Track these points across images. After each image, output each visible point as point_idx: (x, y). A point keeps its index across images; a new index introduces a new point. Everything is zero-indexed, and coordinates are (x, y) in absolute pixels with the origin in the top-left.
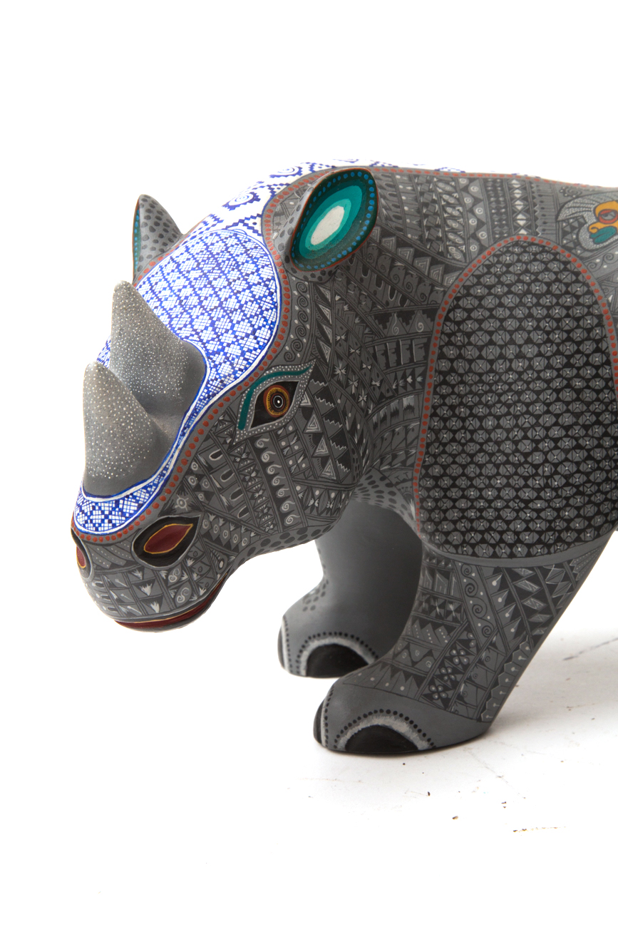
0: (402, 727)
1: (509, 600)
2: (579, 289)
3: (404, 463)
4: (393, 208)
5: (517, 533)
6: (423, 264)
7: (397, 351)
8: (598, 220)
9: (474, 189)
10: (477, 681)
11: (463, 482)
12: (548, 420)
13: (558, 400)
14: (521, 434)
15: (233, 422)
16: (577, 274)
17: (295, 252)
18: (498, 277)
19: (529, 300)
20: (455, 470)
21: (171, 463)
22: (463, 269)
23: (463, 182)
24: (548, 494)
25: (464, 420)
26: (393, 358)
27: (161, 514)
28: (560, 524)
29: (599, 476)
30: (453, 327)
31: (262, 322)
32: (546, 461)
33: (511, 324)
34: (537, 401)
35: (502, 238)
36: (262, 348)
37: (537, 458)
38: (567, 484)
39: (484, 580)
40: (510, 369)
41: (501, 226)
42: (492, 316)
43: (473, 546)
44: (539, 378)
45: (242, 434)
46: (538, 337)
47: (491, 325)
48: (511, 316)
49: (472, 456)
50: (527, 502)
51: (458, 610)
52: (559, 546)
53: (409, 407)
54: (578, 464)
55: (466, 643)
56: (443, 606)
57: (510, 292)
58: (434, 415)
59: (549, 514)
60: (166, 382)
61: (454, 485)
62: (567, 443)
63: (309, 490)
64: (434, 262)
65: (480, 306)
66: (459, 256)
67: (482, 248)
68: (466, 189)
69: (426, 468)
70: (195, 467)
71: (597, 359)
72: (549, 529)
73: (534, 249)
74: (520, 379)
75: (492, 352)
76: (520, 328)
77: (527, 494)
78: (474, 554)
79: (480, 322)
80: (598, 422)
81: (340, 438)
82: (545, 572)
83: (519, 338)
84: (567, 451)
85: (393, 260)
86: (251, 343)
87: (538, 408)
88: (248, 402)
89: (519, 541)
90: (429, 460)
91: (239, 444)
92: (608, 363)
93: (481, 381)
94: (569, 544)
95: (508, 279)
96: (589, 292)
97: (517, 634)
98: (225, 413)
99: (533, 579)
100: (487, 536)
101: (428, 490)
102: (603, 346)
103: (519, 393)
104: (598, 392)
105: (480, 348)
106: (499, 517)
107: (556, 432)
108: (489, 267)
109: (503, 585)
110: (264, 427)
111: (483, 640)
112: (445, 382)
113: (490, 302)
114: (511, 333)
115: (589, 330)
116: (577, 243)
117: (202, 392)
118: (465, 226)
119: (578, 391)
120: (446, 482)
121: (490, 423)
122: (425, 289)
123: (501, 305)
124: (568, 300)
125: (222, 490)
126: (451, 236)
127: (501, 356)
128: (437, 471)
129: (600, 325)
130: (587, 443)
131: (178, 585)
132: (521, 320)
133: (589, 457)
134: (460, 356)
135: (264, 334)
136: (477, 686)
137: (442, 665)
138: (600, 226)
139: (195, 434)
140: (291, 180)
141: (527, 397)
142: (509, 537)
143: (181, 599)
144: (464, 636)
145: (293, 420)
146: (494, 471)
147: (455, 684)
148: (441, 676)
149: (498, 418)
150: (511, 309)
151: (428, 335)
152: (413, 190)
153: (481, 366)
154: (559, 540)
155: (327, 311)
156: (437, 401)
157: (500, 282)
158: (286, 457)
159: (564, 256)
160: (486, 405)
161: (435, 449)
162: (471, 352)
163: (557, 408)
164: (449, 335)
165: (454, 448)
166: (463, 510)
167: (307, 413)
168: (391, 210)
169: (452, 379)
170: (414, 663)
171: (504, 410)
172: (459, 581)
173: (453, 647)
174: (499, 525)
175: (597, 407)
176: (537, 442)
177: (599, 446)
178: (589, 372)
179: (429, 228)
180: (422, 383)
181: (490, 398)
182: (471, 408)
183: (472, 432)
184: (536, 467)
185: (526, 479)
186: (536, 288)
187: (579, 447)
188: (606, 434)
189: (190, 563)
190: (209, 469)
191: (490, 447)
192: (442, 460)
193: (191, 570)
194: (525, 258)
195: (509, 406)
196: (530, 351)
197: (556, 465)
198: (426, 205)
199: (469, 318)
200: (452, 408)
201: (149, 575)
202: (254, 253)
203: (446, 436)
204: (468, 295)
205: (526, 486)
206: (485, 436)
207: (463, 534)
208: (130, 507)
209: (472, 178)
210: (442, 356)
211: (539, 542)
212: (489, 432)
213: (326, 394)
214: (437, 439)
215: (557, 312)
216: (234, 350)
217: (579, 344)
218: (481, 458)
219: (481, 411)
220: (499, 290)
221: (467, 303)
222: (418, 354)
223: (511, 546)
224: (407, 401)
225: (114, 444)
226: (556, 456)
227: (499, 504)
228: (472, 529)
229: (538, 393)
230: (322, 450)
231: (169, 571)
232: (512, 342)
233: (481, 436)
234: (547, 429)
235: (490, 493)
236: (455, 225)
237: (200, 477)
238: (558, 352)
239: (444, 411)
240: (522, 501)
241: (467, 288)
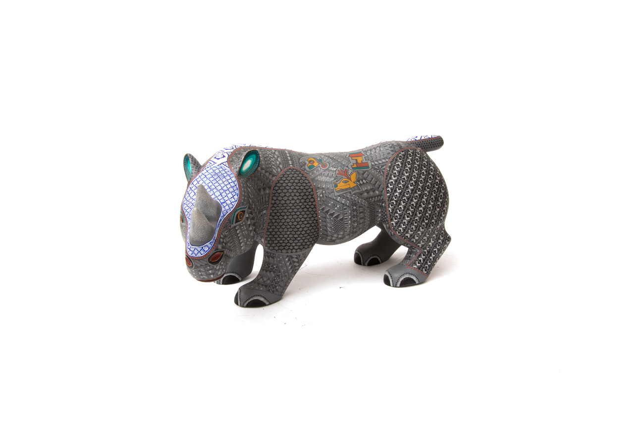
0: (262, 299)
1: (290, 264)
2: (307, 181)
3: (262, 228)
5: (293, 246)
6: (267, 174)
7: (263, 199)
8: (309, 163)
9: (277, 153)
10: (281, 285)
11: (278, 233)
12: (301, 216)
13: (303, 211)
14: (294, 220)
15: (230, 223)
16: (306, 177)
17: (240, 174)
18: (286, 178)
19: (294, 184)
20: (276, 230)
21: (216, 235)
22: (277, 176)
23: (273, 151)
24: (301, 236)
25: (278, 216)
26: (262, 201)
27: (215, 250)
28: (304, 244)
29: (313, 231)
30: (275, 192)
31: (235, 194)
32: (301, 227)
33: (290, 191)
34: (298, 211)
35: (286, 167)
36: (236, 201)
37: (298, 226)
38: (306, 233)
39: (284, 259)
40: (290, 203)
41: (285, 164)
42: (285, 189)
43: (281, 250)
44: (298, 205)
45: (233, 226)
46: (297, 194)
47: (285, 191)
48: (290, 189)
49: (281, 226)
50: (296, 238)
51: (277, 267)
52: (304, 249)
53: (265, 214)
54: (308, 228)
55: (279, 276)
56: (272, 266)
57: (289, 182)
58: (271, 215)
59: (301, 241)
60: (212, 212)
61: (276, 234)
62: (305, 222)
63: (247, 240)
64: (270, 174)
65: (282, 186)
66: (275, 172)
67: (281, 170)
68: (274, 153)
69: (268, 229)
70: (222, 236)
71: (312, 200)
72: (301, 245)
73: (294, 170)
74: (293, 205)
75: (285, 198)
76: (293, 192)
77: (296, 236)
78: (282, 252)
79: (282, 190)
80: (313, 217)
81: (254, 225)
82: (299, 256)
83: (293, 194)
84: (306, 225)
85: (261, 174)
86: (233, 200)
87: (298, 213)
88: (234, 217)
89: (294, 248)
90: (269, 227)
91: (232, 229)
92: (315, 201)
93: (283, 206)
95: (289, 178)
96: (309, 182)
97: (292, 272)
98: (228, 220)
99: (297, 258)
100: (285, 247)
101: (268, 235)
102: (313, 196)
103: (293, 209)
104: (312, 209)
105: (282, 197)
106: (289, 242)
107: (303, 220)
108: (283, 175)
109: (289, 260)
110: (238, 223)
111: (283, 274)
112: (273, 206)
113: (284, 185)
114: (290, 193)
115: (310, 193)
116: (305, 169)
117: (222, 215)
118: (276, 163)
119: (308, 209)
120: (274, 233)
121: (286, 217)
122: (268, 181)
123: (287, 186)
124: (304, 184)
125: (228, 242)
126: (273, 166)
127: (288, 199)
128: (271, 230)
129: (312, 191)
130: (310, 222)
131: (219, 269)
132: (293, 190)
133: (311, 226)
134: (277, 199)
135: (236, 197)
136: (282, 287)
137: (272, 282)
138: (310, 164)
139: (221, 227)
140: (232, 151)
141: (295, 210)
142: (291, 248)
143: (219, 273)
144: (278, 274)
145: (244, 221)
146: (287, 230)
147: (276, 287)
148: (272, 285)
149: (288, 216)
150: (290, 187)
151: (269, 194)
153: (283, 202)
154: (304, 248)
155: (249, 190)
156: (271, 211)
157: (287, 179)
158: (243, 231)
159: (302, 172)
160: (284, 212)
161: (270, 224)
162: (280, 198)
163: (303, 213)
164: (274, 194)
165: (276, 224)
166: (278, 241)
167: (247, 218)
169: (275, 205)
170: (264, 282)
171: (289, 214)
172: (277, 260)
173: (275, 277)
174: (289, 244)
175: (312, 213)
176: (298, 222)
177: (313, 223)
178: (310, 203)
179: (267, 164)
180: (268, 207)
181: (285, 211)
182: (280, 213)
183: (281, 220)
184: (298, 229)
185: (295, 232)
186: (296, 181)
187: (308, 223)
188: (314, 220)
189: (222, 263)
190: (225, 236)
191: (286, 224)
192: (273, 227)
193: (222, 265)
194: (293, 173)
195: (290, 213)
196: (295, 198)
197: (303, 228)
198: (266, 158)
199: (279, 189)
200: (275, 213)
201: (211, 267)
202: (228, 173)
203: (274, 221)
204: (279, 183)
205: (296, 234)
206: (284, 221)
207: (279, 247)
208: (206, 249)
209: (276, 150)
210: (272, 199)
211: (299, 248)
212: (285, 220)
213: (251, 213)
214: (271, 222)
215: (302, 187)
216: (228, 202)
217: (307, 196)
218: (283, 227)
219: (283, 214)
220: (287, 181)
221: (278, 185)
222: (267, 199)
223: (292, 250)
224: (264, 212)
225: (202, 231)
226: (303, 226)
227: (289, 239)
228: (281, 246)
229: (298, 209)
230: (251, 229)
231: (217, 266)
232: (291, 196)
233: (283, 221)
234: (301, 219)
235: (286, 236)
236: (273, 163)
237: (223, 239)
238: (303, 198)
239: (273, 214)
240: (295, 238)
241: (278, 181)
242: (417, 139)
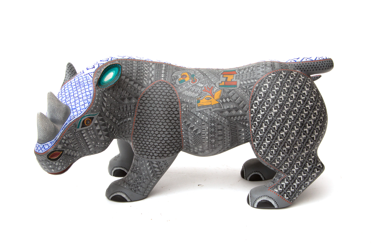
0: (124, 196)
1: (151, 169)
2: (174, 95)
3: (129, 133)
4: (130, 71)
5: (153, 153)
6: (136, 85)
7: (127, 107)
8: (182, 77)
9: (153, 66)
10: (143, 186)
11: (142, 139)
12: (163, 127)
13: (165, 122)
14: (156, 129)
15: (76, 127)
16: (174, 91)
17: (99, 83)
18: (155, 90)
19: (161, 96)
20: (140, 136)
21: (58, 137)
22: (146, 87)
23: (151, 64)
24: (161, 145)
25: (143, 124)
26: (125, 109)
27: (54, 149)
28: (163, 152)
29: (174, 141)
30: (142, 102)
31: (87, 102)
32: (161, 137)
33: (156, 102)
34: (160, 122)
35: (157, 80)
36: (85, 109)
37: (159, 136)
38: (166, 143)
39: (145, 163)
40: (155, 113)
41: (157, 77)
42: (152, 100)
43: (143, 155)
44: (161, 116)
45: (78, 130)
46: (162, 106)
47: (151, 102)
48: (156, 100)
49: (144, 133)
50: (156, 146)
51: (139, 170)
52: (163, 157)
53: (130, 121)
54: (169, 138)
55: (140, 177)
56: (136, 168)
57: (157, 94)
58: (136, 122)
59: (161, 149)
60: (59, 116)
61: (140, 140)
62: (167, 133)
63: (96, 143)
64: (139, 85)
65: (149, 97)
66: (146, 84)
67: (152, 82)
68: (151, 66)
69: (134, 135)
70: (64, 138)
71: (176, 113)
72: (161, 153)
73: (164, 84)
74: (157, 116)
75: (151, 109)
76: (158, 103)
77: (156, 144)
78: (143, 157)
79: (149, 101)
80: (175, 128)
81: (106, 130)
82: (160, 163)
83: (158, 106)
84: (166, 135)
85: (128, 85)
86: (83, 107)
87: (160, 124)
88: (80, 122)
89: (153, 155)
90: (135, 133)
91: (77, 132)
92: (179, 114)
93: (148, 115)
94: (165, 157)
95: (157, 91)
96: (176, 96)
97: (153, 176)
98: (74, 125)
99: (157, 164)
100: (146, 153)
101: (134, 140)
102: (178, 109)
103: (156, 119)
104: (175, 121)
105: (148, 107)
106: (149, 149)
107: (164, 130)
108: (153, 87)
109: (150, 165)
110: (84, 128)
111: (144, 177)
112: (139, 115)
113: (152, 96)
114: (156, 104)
115: (175, 105)
116: (175, 83)
117: (69, 119)
118: (149, 76)
119: (171, 120)
120: (138, 139)
121: (149, 126)
122: (136, 92)
123: (154, 97)
124: (171, 97)
125: (71, 143)
126: (145, 78)
127: (153, 110)
128: (136, 136)
129: (178, 104)
130: (172, 133)
131: (58, 166)
132: (158, 101)
133: (172, 136)
134: (143, 109)
135: (87, 105)
136: (143, 188)
137: (135, 182)
138: (182, 79)
139: (66, 130)
140: (105, 62)
141: (158, 120)
142: (151, 154)
143: (59, 169)
144: (140, 176)
145: (92, 126)
146: (149, 138)
147: (138, 187)
148: (134, 185)
149: (151, 125)
150: (157, 98)
151: (136, 103)
152: (137, 66)
153: (148, 112)
154: (163, 156)
155: (105, 99)
156: (137, 119)
157: (155, 91)
158: (90, 135)
159: (171, 86)
160: (148, 121)
161: (136, 131)
162: (146, 108)
163: (165, 124)
164: (141, 103)
165: (140, 131)
166: (141, 146)
167: (96, 125)
168: (129, 71)
169: (141, 114)
170: (129, 181)
171: (153, 123)
172: (140, 163)
173: (138, 178)
174: (149, 151)
175: (175, 124)
176: (159, 132)
177: (175, 134)
178: (174, 116)
179: (139, 76)
180: (133, 115)
181: (150, 120)
182: (145, 122)
183: (145, 128)
184: (159, 138)
185: (156, 140)
186: (163, 94)
187: (169, 134)
188: (177, 131)
189: (61, 161)
190: (68, 138)
191: (149, 132)
192: (138, 133)
193: (61, 163)
194: (162, 86)
195: (154, 122)
196: (160, 109)
197: (163, 138)
198: (140, 70)
199: (146, 100)
200: (141, 121)
201: (51, 163)
202: (89, 83)
203: (139, 128)
204: (147, 94)
205: (156, 142)
206: (148, 129)
207: (141, 152)
208: (47, 147)
209: (153, 63)
210: (139, 108)
211: (158, 156)
212: (148, 128)
213: (102, 120)
214: (137, 128)
215: (168, 100)
216: (78, 109)
217: (172, 108)
218: (146, 134)
219: (147, 123)
220: (154, 93)
221: (146, 96)
222: (133, 108)
223: (151, 156)
224: (129, 119)
225: (43, 132)
226: (164, 136)
227: (149, 146)
228: (143, 151)
229: (161, 120)
230: (100, 133)
231: (56, 163)
232: (156, 107)
233: (147, 129)
234: (162, 129)
235: (148, 143)
236: (146, 75)
237: (65, 140)
238: (167, 110)
239: (139, 122)
240: (155, 146)
241: (147, 92)
242: (297, 61)
